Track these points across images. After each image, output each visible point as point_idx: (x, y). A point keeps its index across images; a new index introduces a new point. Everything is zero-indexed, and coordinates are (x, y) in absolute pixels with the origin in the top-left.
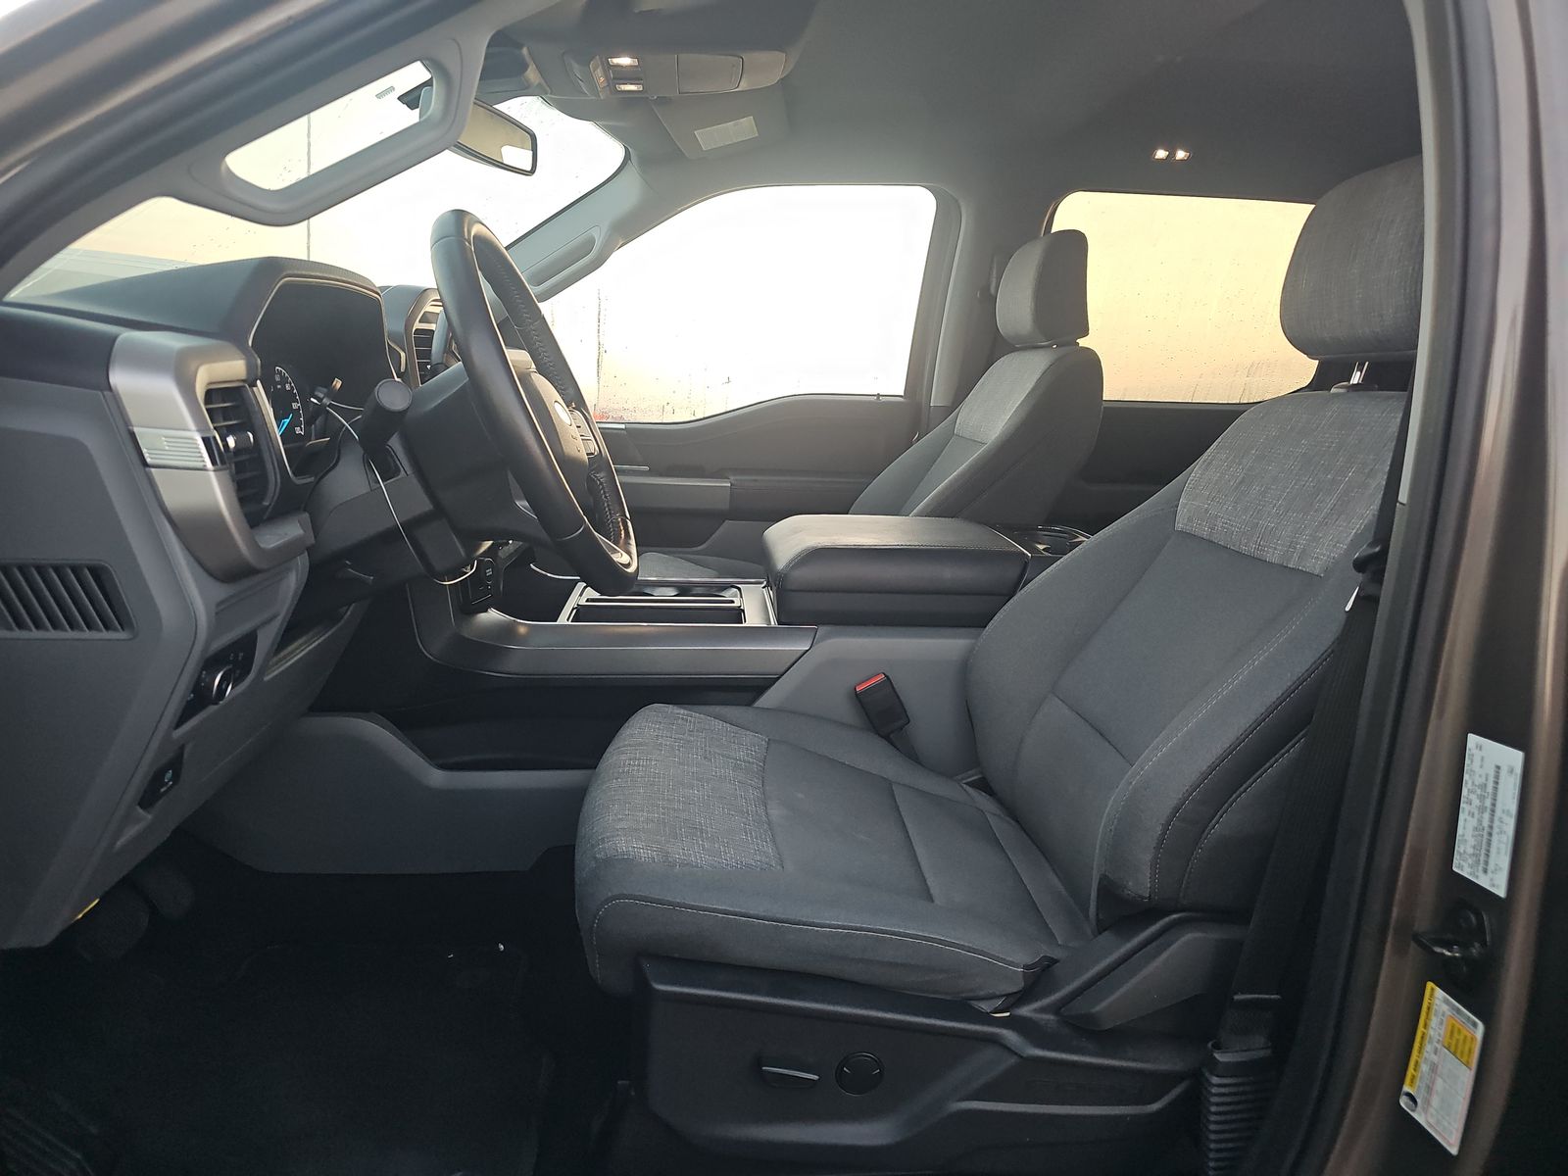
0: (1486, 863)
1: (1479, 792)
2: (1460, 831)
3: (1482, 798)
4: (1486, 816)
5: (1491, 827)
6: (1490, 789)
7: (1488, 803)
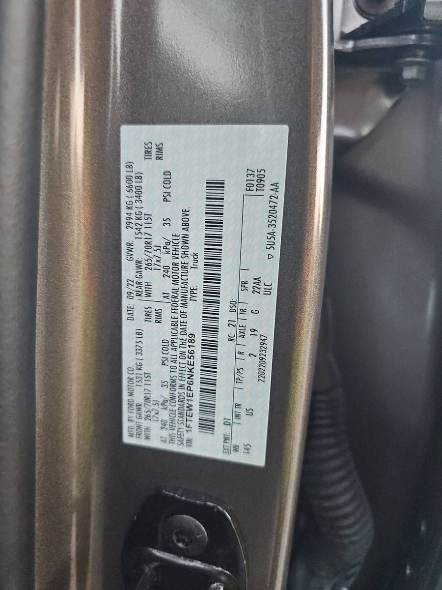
0: (208, 408)
1: (167, 260)
2: (128, 359)
3: (176, 272)
4: (195, 309)
5: (210, 330)
6: (197, 243)
7: (196, 278)
